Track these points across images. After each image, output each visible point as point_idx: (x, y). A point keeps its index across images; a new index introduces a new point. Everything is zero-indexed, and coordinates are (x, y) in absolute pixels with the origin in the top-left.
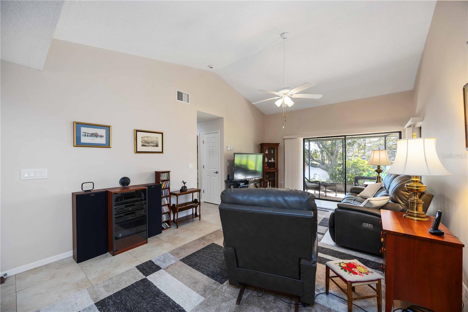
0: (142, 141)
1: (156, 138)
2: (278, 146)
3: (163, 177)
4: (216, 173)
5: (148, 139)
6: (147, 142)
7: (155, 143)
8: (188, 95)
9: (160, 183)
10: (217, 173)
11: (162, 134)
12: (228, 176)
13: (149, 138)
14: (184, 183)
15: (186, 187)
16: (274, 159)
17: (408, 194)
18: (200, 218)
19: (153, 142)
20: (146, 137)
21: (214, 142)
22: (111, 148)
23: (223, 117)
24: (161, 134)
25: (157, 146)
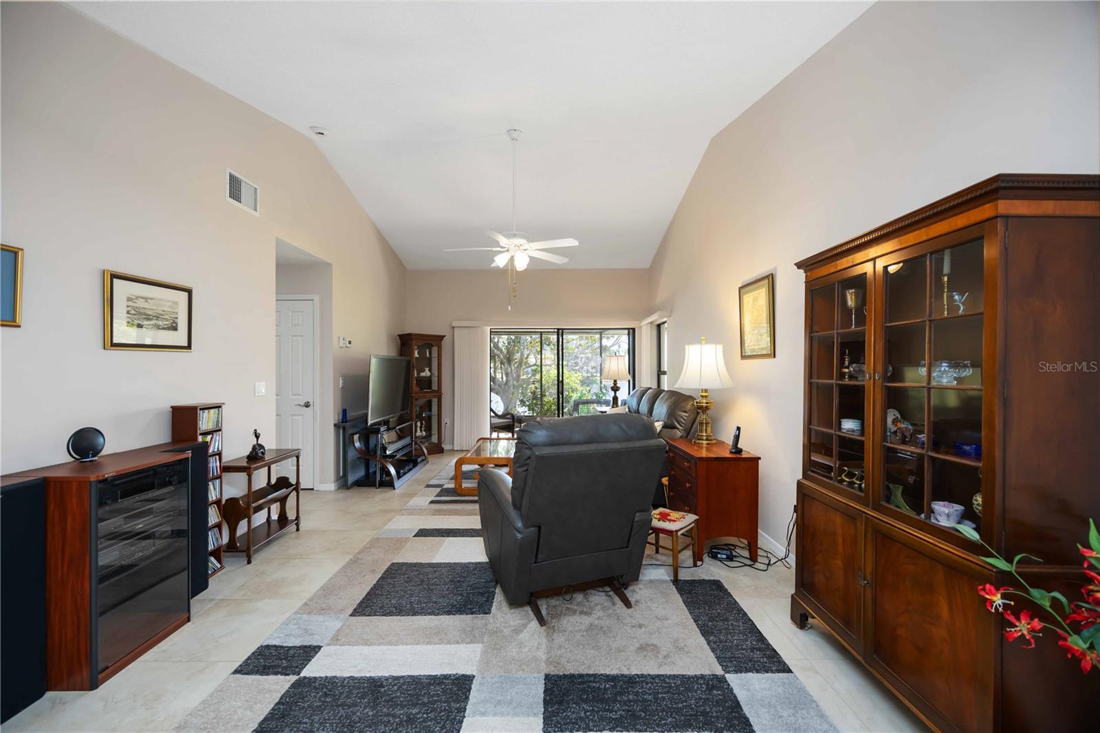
0: (129, 309)
1: (170, 304)
2: (443, 342)
3: (206, 421)
4: (304, 405)
5: (146, 305)
6: (145, 314)
7: (167, 320)
8: (256, 189)
9: (196, 439)
10: (307, 405)
11: (189, 292)
12: (344, 412)
13: (149, 300)
14: (257, 436)
15: (261, 447)
16: (430, 370)
17: (686, 415)
18: (297, 525)
19: (162, 315)
20: (142, 298)
21: (298, 325)
22: (19, 326)
23: (330, 262)
24: (187, 294)
25: (174, 328)
